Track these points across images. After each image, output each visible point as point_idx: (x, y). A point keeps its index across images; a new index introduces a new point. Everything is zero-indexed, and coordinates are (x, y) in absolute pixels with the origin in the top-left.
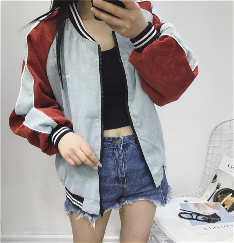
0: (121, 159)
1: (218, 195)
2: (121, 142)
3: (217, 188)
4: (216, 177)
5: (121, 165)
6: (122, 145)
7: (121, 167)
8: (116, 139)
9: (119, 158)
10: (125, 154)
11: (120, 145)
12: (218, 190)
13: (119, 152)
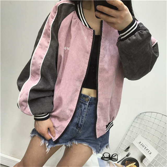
0: (85, 111)
1: (126, 161)
2: (89, 100)
3: (127, 156)
4: (128, 148)
5: (84, 115)
6: (88, 102)
7: (83, 116)
8: (86, 97)
9: (83, 110)
10: (89, 109)
11: (87, 101)
12: (127, 157)
13: (85, 106)
